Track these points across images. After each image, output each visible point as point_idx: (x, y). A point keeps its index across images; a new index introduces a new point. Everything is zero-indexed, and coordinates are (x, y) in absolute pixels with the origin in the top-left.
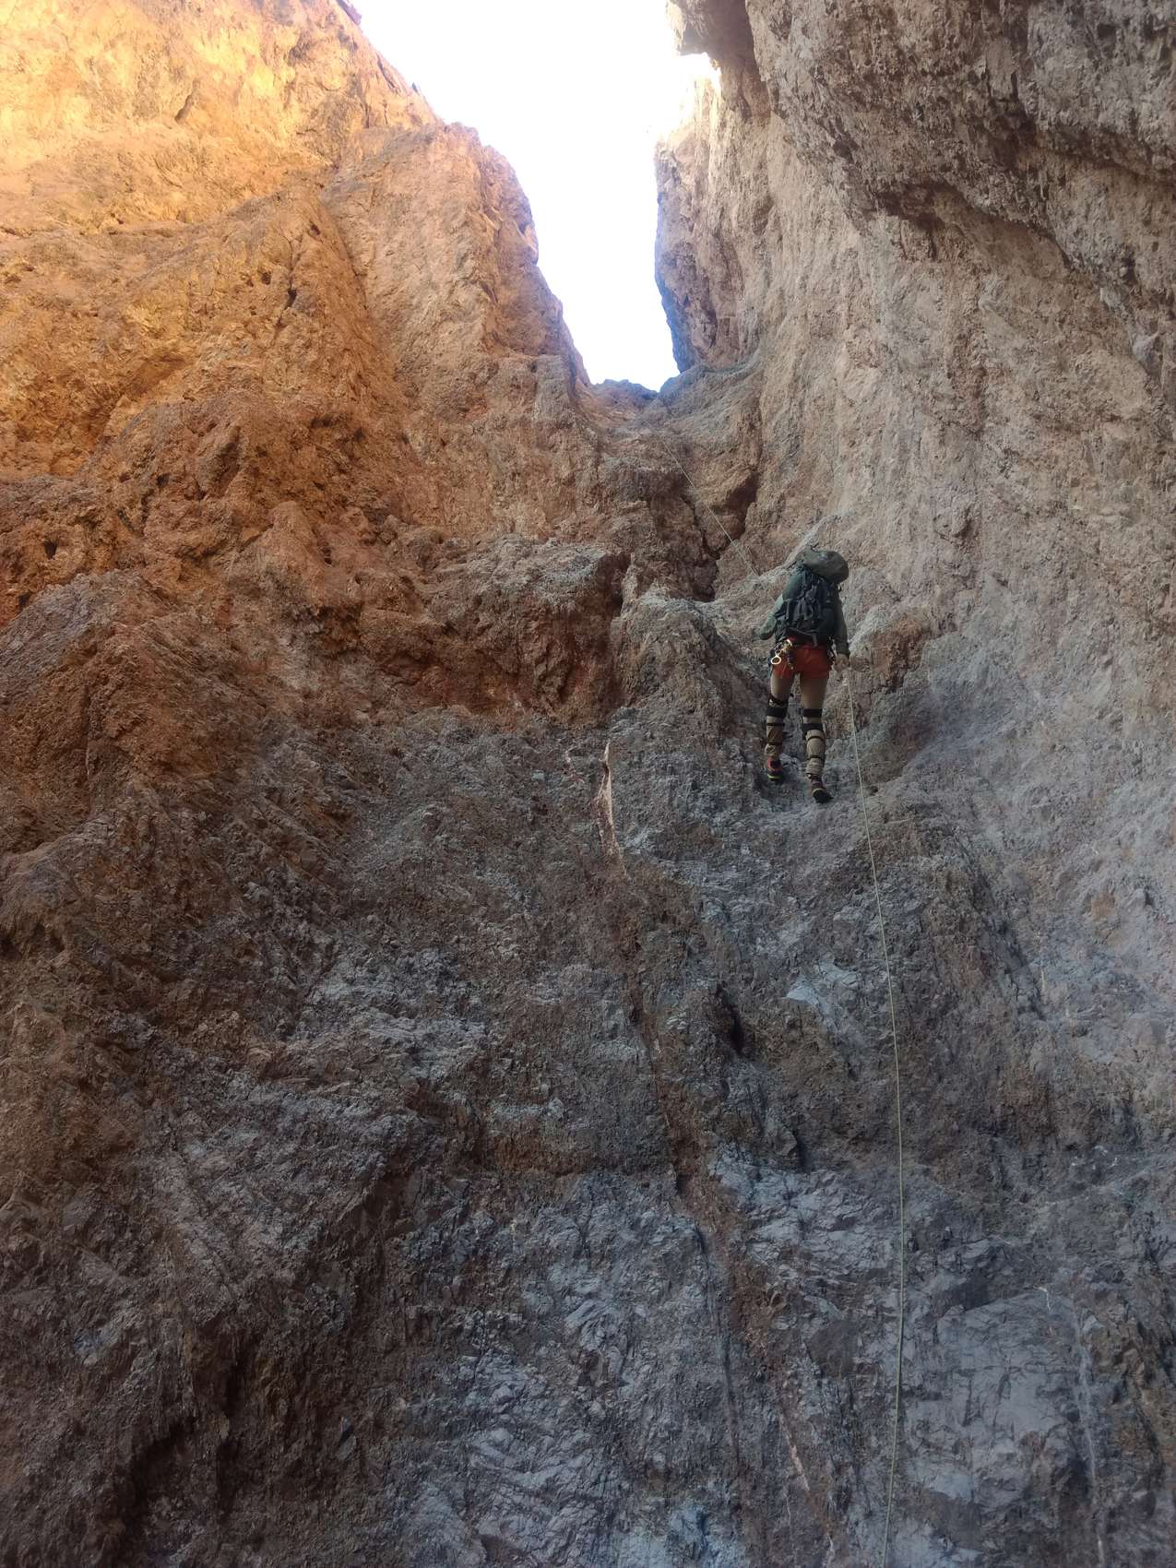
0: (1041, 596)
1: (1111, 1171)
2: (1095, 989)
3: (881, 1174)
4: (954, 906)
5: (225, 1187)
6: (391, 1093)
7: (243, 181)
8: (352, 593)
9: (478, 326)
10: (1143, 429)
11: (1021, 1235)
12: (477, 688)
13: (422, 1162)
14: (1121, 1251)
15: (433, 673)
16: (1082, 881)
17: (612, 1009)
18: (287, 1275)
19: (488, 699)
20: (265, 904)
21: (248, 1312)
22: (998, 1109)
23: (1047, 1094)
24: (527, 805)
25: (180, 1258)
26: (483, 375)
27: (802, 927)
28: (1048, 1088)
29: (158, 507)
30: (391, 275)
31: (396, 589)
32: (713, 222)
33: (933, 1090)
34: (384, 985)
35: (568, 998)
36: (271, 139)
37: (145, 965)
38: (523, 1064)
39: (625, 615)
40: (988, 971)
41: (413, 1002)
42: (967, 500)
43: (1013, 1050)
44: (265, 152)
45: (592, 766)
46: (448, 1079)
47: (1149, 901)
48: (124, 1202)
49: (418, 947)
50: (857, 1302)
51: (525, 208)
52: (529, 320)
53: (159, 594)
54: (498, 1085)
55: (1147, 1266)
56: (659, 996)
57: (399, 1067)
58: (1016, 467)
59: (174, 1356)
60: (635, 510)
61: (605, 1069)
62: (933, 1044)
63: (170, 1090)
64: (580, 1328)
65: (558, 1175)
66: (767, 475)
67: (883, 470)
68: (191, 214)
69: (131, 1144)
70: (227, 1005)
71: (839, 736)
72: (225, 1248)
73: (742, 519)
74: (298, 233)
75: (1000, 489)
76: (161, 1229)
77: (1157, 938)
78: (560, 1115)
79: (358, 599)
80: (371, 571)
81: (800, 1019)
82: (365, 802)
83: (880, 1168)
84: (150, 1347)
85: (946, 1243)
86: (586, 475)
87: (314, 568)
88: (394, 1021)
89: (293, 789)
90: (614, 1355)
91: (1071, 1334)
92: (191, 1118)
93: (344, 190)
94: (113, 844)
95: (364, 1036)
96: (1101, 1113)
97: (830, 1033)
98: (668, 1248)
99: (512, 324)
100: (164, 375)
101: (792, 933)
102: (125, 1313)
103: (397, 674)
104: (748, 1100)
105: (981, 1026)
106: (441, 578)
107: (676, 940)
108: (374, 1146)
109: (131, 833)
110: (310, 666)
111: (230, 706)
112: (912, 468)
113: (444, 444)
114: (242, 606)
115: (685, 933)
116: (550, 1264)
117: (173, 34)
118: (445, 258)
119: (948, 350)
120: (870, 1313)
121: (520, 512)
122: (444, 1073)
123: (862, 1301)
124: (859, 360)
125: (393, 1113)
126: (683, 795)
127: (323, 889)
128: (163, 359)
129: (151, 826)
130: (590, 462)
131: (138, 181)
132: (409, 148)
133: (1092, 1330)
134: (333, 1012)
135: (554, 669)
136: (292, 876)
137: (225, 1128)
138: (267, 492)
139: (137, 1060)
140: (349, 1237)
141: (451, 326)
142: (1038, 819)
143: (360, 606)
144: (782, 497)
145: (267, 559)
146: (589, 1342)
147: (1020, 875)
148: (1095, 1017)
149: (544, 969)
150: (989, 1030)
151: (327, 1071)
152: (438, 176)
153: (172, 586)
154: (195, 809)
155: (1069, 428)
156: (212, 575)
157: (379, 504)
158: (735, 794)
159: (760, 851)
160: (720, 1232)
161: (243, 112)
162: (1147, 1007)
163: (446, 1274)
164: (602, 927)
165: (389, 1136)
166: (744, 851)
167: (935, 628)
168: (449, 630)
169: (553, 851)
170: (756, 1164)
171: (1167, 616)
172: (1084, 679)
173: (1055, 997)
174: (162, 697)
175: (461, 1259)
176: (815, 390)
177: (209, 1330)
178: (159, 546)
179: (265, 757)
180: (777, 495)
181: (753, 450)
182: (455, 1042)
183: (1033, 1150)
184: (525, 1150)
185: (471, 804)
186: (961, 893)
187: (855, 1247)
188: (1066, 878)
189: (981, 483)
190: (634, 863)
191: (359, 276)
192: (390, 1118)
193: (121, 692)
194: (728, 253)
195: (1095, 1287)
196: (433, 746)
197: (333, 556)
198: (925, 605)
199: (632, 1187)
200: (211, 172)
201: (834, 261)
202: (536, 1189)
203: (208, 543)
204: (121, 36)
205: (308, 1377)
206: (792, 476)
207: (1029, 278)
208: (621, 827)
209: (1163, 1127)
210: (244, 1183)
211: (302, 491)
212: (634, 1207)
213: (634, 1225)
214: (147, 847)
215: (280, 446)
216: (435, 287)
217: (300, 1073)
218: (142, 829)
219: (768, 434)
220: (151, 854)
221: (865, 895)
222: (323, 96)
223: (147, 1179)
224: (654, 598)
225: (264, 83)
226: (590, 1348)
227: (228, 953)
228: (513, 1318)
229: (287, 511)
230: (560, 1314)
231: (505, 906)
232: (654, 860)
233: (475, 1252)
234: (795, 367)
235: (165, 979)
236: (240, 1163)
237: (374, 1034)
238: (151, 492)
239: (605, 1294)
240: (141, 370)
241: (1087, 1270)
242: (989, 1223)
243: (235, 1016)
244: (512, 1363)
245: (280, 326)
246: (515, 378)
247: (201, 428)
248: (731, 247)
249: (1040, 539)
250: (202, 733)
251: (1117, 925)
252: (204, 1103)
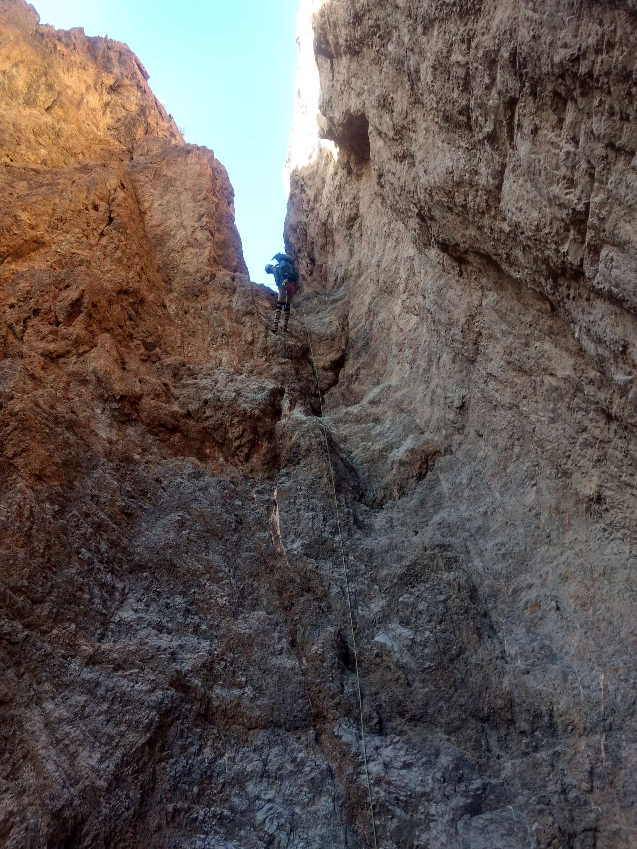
0: (499, 446)
1: (542, 746)
2: (533, 651)
3: (425, 739)
4: (462, 600)
5: (67, 729)
6: (162, 677)
7: (80, 149)
8: (138, 388)
9: (207, 253)
10: (567, 383)
11: (498, 777)
12: (201, 449)
13: (178, 718)
14: (549, 789)
15: (177, 437)
16: (523, 594)
17: (280, 638)
18: (102, 783)
19: (206, 455)
20: (90, 562)
21: (80, 805)
22: (486, 709)
23: (511, 703)
24: (232, 519)
25: (39, 771)
26: (207, 278)
27: (382, 603)
28: (511, 700)
29: (33, 326)
30: (160, 217)
31: (161, 389)
32: (323, 217)
33: (453, 696)
34: (154, 614)
35: (256, 630)
36: (95, 130)
37: (24, 593)
38: (231, 665)
39: (283, 421)
40: (480, 635)
41: (170, 625)
42: (464, 392)
43: (494, 679)
44: (92, 136)
45: (268, 501)
46: (191, 671)
47: (558, 609)
48: (6, 735)
49: (172, 593)
50: (415, 810)
51: (232, 194)
52: (230, 251)
53: (33, 377)
54: (217, 677)
55: (562, 797)
56: (307, 634)
57: (166, 663)
58: (493, 382)
59: (36, 829)
60: (285, 363)
61: (277, 672)
62: (452, 672)
63: (35, 669)
64: (265, 820)
65: (250, 729)
66: (351, 355)
67: (418, 367)
68: (49, 162)
69: (11, 700)
70: (69, 619)
71: (390, 499)
72: (66, 766)
73: (337, 375)
74: (114, 187)
75: (482, 391)
76: (28, 753)
77: (562, 628)
78: (252, 696)
79: (140, 392)
80: (147, 377)
81: (382, 652)
82: (141, 507)
83: (424, 736)
84: (22, 823)
85: (460, 780)
86: (261, 341)
87: (118, 373)
88: (161, 636)
89: (105, 497)
90: (283, 836)
91: (525, 831)
92: (47, 686)
93: (139, 168)
94: (10, 520)
95: (147, 643)
96: (538, 716)
97: (398, 662)
98: (313, 774)
99: (220, 252)
100: (34, 250)
101: (377, 605)
102: (7, 801)
103: (157, 435)
104: (354, 694)
105: (477, 665)
106: (184, 386)
107: (316, 603)
108: (154, 708)
109: (20, 515)
110: (111, 426)
111: (72, 446)
112: (434, 369)
113: (186, 312)
114: (75, 388)
115: (320, 599)
116: (247, 781)
117: (50, 66)
118: (192, 214)
119: (463, 320)
120: (422, 816)
121: (225, 355)
122: (189, 667)
123: (417, 810)
124: (407, 310)
125: (163, 689)
126: (319, 524)
127: (119, 555)
128: (35, 242)
129: (32, 512)
130: (263, 335)
131: (23, 140)
132: (177, 154)
133: (537, 829)
134: (127, 628)
135: (245, 444)
136: (104, 547)
137: (67, 692)
138: (95, 327)
139: (16, 649)
140: (138, 762)
141: (191, 249)
142: (500, 559)
143: (140, 397)
144: (359, 368)
145: (94, 364)
146: (270, 828)
147: (491, 587)
148: (533, 665)
149: (242, 612)
150: (482, 667)
151: (125, 661)
152: (192, 171)
153: (39, 372)
154: (53, 504)
155: (525, 372)
156: (60, 368)
157: (150, 340)
158: (345, 526)
159: (359, 558)
160: (340, 767)
161: (82, 114)
162: (559, 662)
163: (189, 785)
164: (273, 592)
165: (161, 703)
166: (351, 558)
167: (442, 451)
168: (188, 415)
169: (246, 546)
170: (358, 729)
171: (568, 469)
172: (522, 491)
173: (512, 652)
174: (39, 438)
175: (198, 776)
176: (380, 318)
177: (57, 815)
178: (32, 348)
179: (88, 476)
180: (356, 366)
181: (343, 341)
182: (195, 650)
183: (503, 731)
184: (232, 714)
185: (202, 515)
186: (465, 593)
187: (413, 779)
188: (515, 591)
189: (472, 385)
190: (292, 558)
191: (142, 213)
192: (161, 692)
193: (16, 432)
194: (328, 233)
195: (538, 807)
196: (180, 480)
197: (127, 366)
198: (436, 438)
199: (291, 739)
200: (62, 142)
201: (396, 258)
202: (238, 737)
203: (61, 351)
204: (22, 62)
205: (112, 844)
206: (364, 358)
207: (515, 302)
208: (285, 537)
209: (568, 725)
210: (78, 727)
211: (112, 329)
212: (293, 750)
213: (293, 760)
214: (29, 524)
215: (104, 303)
216: (184, 227)
217: (109, 662)
218: (27, 513)
219: (352, 334)
220: (31, 528)
221: (415, 589)
222: (124, 113)
223: (20, 722)
224: (298, 413)
225: (94, 100)
226: (271, 831)
227: (70, 589)
228: (226, 812)
229: (105, 339)
230: (252, 810)
231: (221, 575)
232: (305, 558)
233: (206, 772)
234: (370, 304)
235: (35, 602)
236: (76, 714)
237: (152, 643)
238: (30, 317)
239: (278, 800)
240: (22, 245)
241: (533, 798)
242: (481, 769)
243: (73, 626)
244: (225, 839)
245: (102, 235)
246: (224, 283)
247: (61, 286)
248: (331, 231)
249: (501, 418)
250: (58, 460)
251: (541, 618)
252: (54, 677)
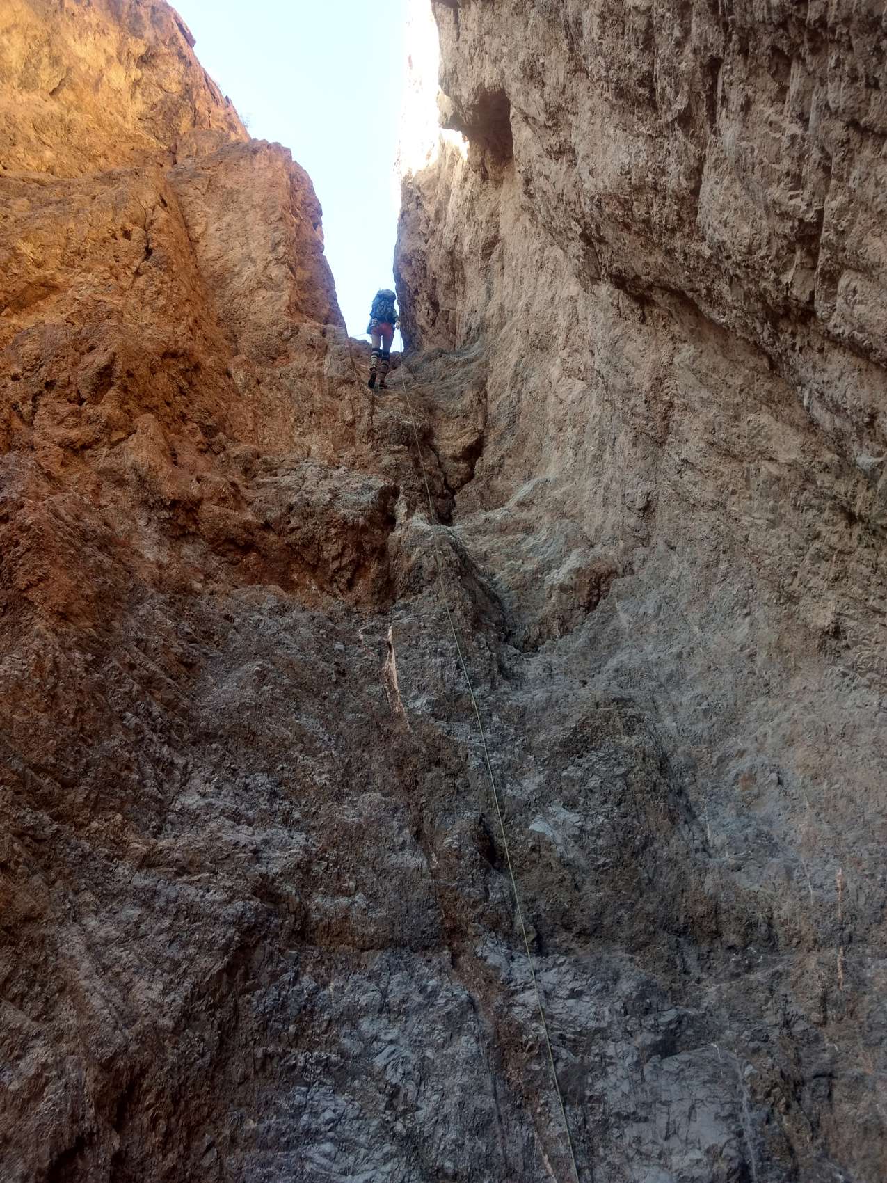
0: (699, 561)
1: (758, 965)
2: (746, 839)
3: (599, 960)
4: (648, 773)
5: (117, 952)
6: (241, 884)
7: (100, 149)
8: (195, 490)
9: (286, 298)
10: (793, 472)
11: (698, 1006)
12: (285, 573)
13: (265, 937)
14: (767, 1021)
15: (252, 558)
16: (732, 763)
17: (401, 829)
18: (167, 1022)
19: (292, 582)
20: (138, 731)
21: (138, 1052)
22: (682, 919)
23: (715, 911)
24: (331, 668)
25: (81, 1009)
26: (287, 333)
27: (539, 779)
28: (717, 906)
29: (45, 406)
30: (219, 246)
31: (227, 491)
32: (448, 242)
33: (637, 902)
34: (228, 799)
35: (367, 818)
36: (121, 121)
37: (50, 773)
38: (335, 866)
39: (398, 533)
40: (673, 820)
41: (250, 813)
42: (649, 487)
43: (693, 879)
44: (116, 130)
45: (379, 643)
46: (282, 874)
47: (780, 782)
48: (34, 962)
49: (252, 771)
50: (587, 1051)
51: (319, 212)
52: (318, 294)
53: (49, 476)
54: (316, 882)
55: (785, 1031)
56: (437, 822)
57: (246, 864)
58: (689, 472)
59: (79, 1086)
60: (399, 452)
61: (397, 874)
62: (636, 870)
63: (70, 873)
64: (386, 1066)
65: (362, 950)
66: (491, 438)
67: (585, 453)
68: (58, 169)
69: (40, 916)
70: (113, 808)
71: (549, 638)
72: (118, 1000)
73: (472, 467)
74: (152, 204)
75: (675, 485)
76: (66, 984)
77: (785, 808)
78: (364, 906)
79: (199, 496)
80: (208, 475)
81: (540, 845)
82: (205, 654)
83: (598, 955)
84: (59, 1078)
85: (647, 1011)
86: (364, 421)
87: (167, 469)
88: (238, 828)
89: (155, 641)
90: (411, 1086)
91: (736, 1077)
92: (87, 896)
93: (186, 176)
94: (27, 674)
95: (219, 838)
96: (752, 926)
97: (562, 857)
98: (449, 1008)
99: (306, 296)
100: (42, 297)
101: (532, 782)
102: (38, 1050)
103: (224, 556)
104: (502, 902)
105: (670, 860)
106: (259, 486)
107: (449, 781)
108: (231, 924)
109: (40, 668)
110: (159, 543)
111: (107, 571)
112: (607, 456)
113: (259, 382)
114: (109, 491)
115: (454, 775)
116: (360, 1017)
117: (53, 30)
118: (263, 242)
119: (647, 385)
120: (597, 1059)
121: (315, 442)
122: (277, 869)
123: (590, 1050)
124: (569, 373)
125: (243, 899)
126: (450, 673)
127: (178, 720)
128: (42, 285)
129: (55, 663)
130: (367, 412)
131: (19, 138)
132: (238, 154)
133: (751, 1075)
134: (192, 818)
135: (346, 566)
136: (156, 709)
137: (114, 905)
138: (132, 405)
139: (44, 848)
140: (213, 995)
141: (263, 293)
142: (701, 716)
143: (200, 502)
144: (502, 457)
145: (132, 457)
146: (393, 1077)
147: (689, 755)
148: (746, 859)
149: (347, 794)
150: (676, 863)
151: (191, 863)
152: (262, 180)
153: (58, 471)
154: (84, 652)
155: (734, 457)
156: (87, 464)
157: (209, 422)
158: (487, 675)
159: (507, 719)
160: (485, 997)
161: (102, 98)
162: (781, 854)
163: (284, 1024)
164: (390, 766)
165: (242, 917)
166: (495, 719)
167: (620, 571)
168: (267, 526)
169: (351, 705)
170: (509, 948)
171: (794, 592)
172: (730, 623)
173: (718, 842)
174: (61, 561)
175: (295, 1012)
176: (531, 385)
177: (107, 1066)
178: (46, 437)
179: (132, 613)
180: (499, 454)
181: (480, 418)
182: (285, 846)
183: (704, 947)
184: (338, 931)
185: (290, 664)
186: (652, 764)
187: (585, 1011)
188: (721, 760)
189: (660, 478)
190: (415, 720)
191: (193, 242)
192: (241, 903)
193: (29, 554)
194: (456, 266)
195: (752, 1045)
196: (257, 616)
197: (179, 459)
198: (611, 553)
199: (419, 961)
200: (75, 139)
201: (553, 299)
202: (346, 961)
203: (86, 439)
204: (15, 26)
205: (183, 1103)
206: (510, 442)
207: (720, 357)
208: (405, 692)
209: (793, 937)
210: (132, 949)
211: (156, 407)
212: (421, 977)
213: (422, 990)
214: (52, 679)
215: (143, 371)
216: (253, 261)
217: (168, 864)
218: (49, 665)
219: (492, 409)
220: (55, 686)
221: (584, 759)
222: (161, 95)
223: (53, 944)
224: (419, 521)
225: (118, 77)
226: (394, 1081)
227: (113, 767)
228: (334, 1058)
229: (146, 421)
230: (370, 1055)
231: (318, 744)
232: (432, 720)
233: (305, 1007)
234: (516, 366)
235: (65, 785)
236: (128, 933)
237: (226, 838)
238: (41, 393)
239: (402, 1041)
240: (25, 291)
241: (746, 1033)
242: (676, 996)
243: (119, 817)
244: (334, 1092)
245: (137, 274)
246: (312, 340)
247: (83, 348)
248: (460, 263)
249: (703, 522)
250: (89, 592)
251: (758, 796)
252: (97, 885)
